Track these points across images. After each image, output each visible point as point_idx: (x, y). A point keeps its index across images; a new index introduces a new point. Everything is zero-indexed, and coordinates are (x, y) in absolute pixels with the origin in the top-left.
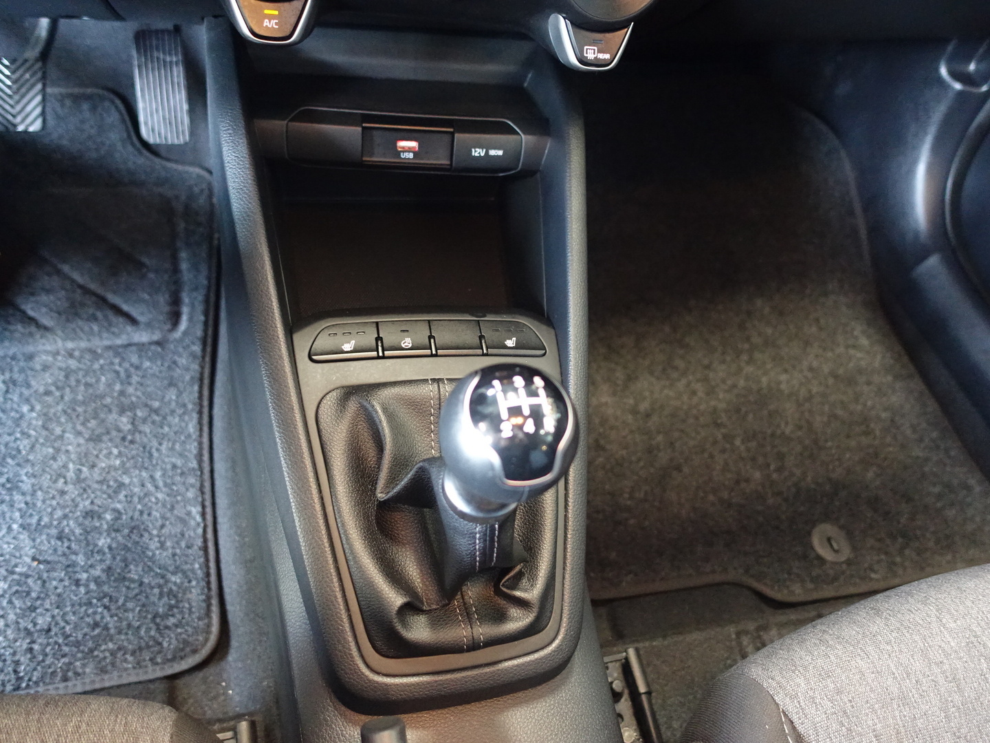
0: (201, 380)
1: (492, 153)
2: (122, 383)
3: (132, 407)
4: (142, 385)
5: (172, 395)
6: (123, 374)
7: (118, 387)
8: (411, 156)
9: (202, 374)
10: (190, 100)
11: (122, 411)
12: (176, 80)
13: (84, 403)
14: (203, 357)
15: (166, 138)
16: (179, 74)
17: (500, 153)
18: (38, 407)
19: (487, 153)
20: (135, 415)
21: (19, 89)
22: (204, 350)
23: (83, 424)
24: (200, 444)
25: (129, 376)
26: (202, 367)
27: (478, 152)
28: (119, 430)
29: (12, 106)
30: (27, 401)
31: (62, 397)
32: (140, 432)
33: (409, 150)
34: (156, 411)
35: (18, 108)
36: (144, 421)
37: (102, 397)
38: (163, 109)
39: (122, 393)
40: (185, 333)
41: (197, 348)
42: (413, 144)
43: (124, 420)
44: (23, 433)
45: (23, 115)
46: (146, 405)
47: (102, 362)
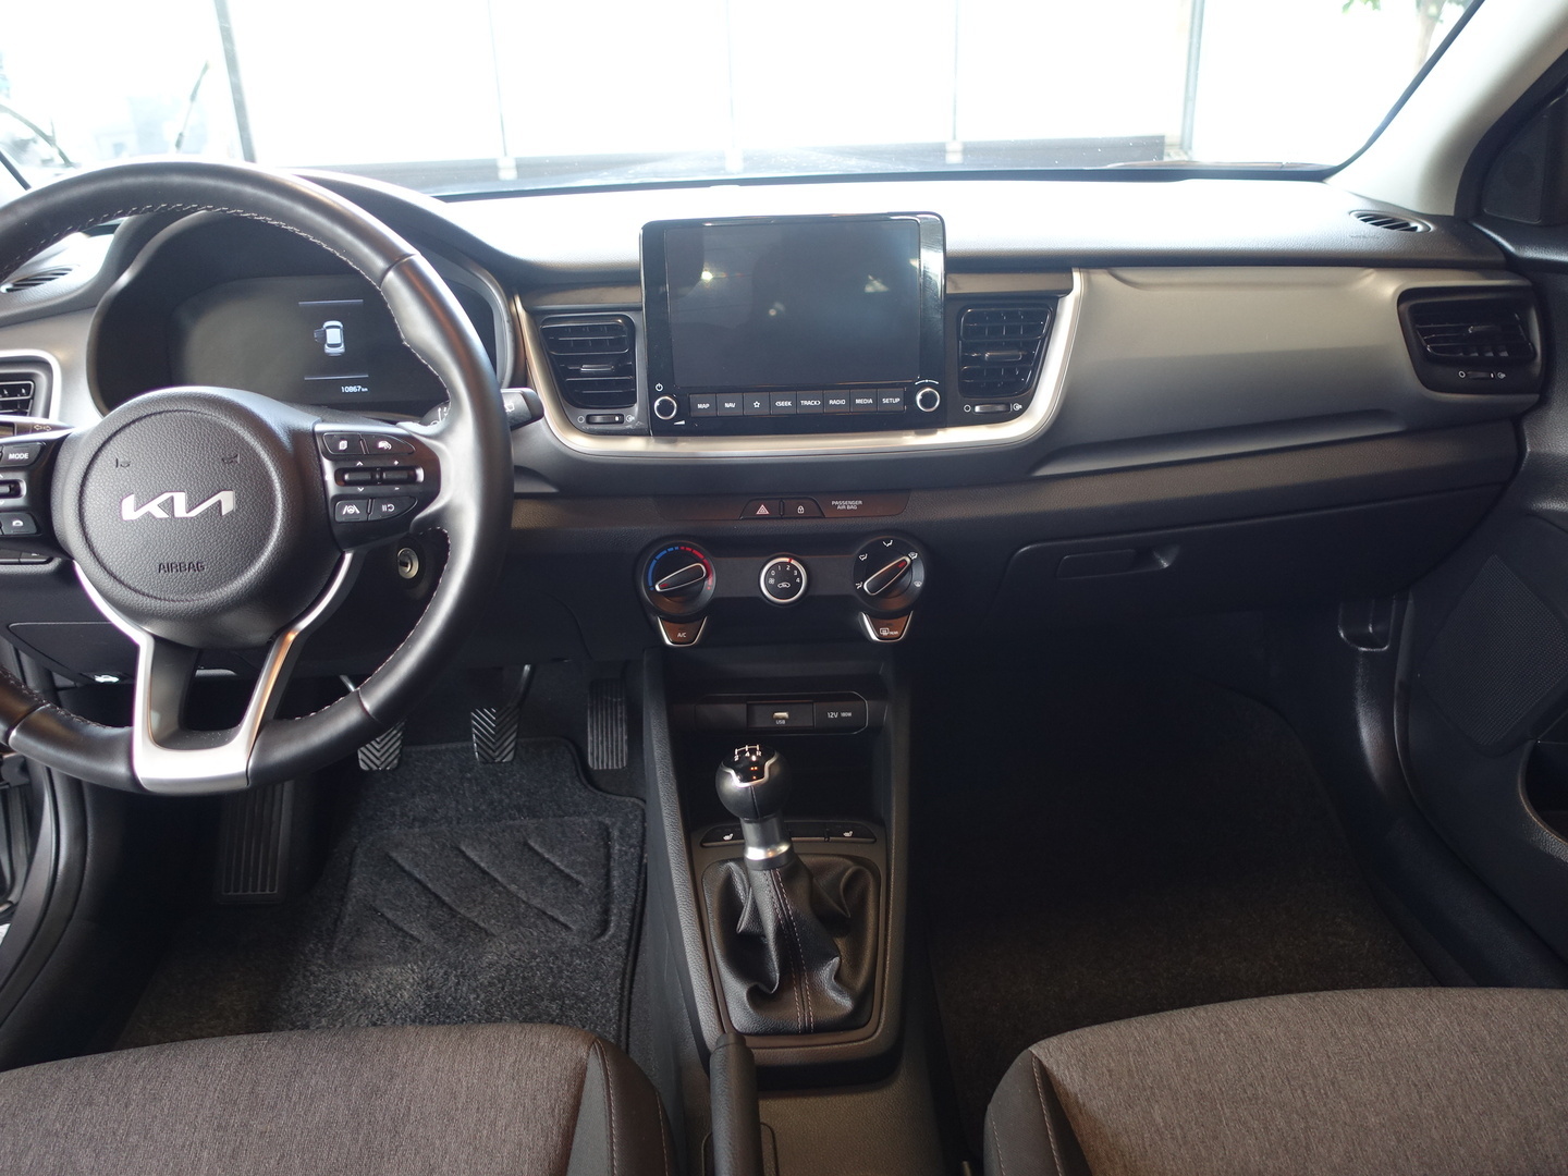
0: (624, 974)
1: (844, 715)
2: (554, 977)
3: (562, 997)
4: (570, 978)
5: (597, 986)
6: (555, 971)
7: (550, 980)
8: (784, 722)
9: (625, 969)
10: (629, 733)
11: (553, 1000)
12: (619, 716)
13: (521, 992)
14: (627, 957)
15: (607, 765)
16: (621, 712)
17: (850, 714)
18: (482, 996)
19: (839, 715)
20: (564, 1003)
21: (500, 730)
22: (628, 950)
23: (519, 1009)
24: (619, 1027)
25: (561, 972)
26: (626, 964)
27: (832, 715)
28: (549, 1015)
29: (493, 743)
30: (475, 991)
31: (503, 988)
32: (567, 1016)
33: (784, 718)
34: (582, 1000)
35: (498, 744)
36: (572, 1007)
37: (537, 989)
38: (607, 741)
39: (553, 985)
40: (613, 936)
41: (622, 949)
42: (785, 714)
43: (554, 1006)
44: (468, 1016)
45: (501, 749)
46: (574, 995)
47: (538, 960)
